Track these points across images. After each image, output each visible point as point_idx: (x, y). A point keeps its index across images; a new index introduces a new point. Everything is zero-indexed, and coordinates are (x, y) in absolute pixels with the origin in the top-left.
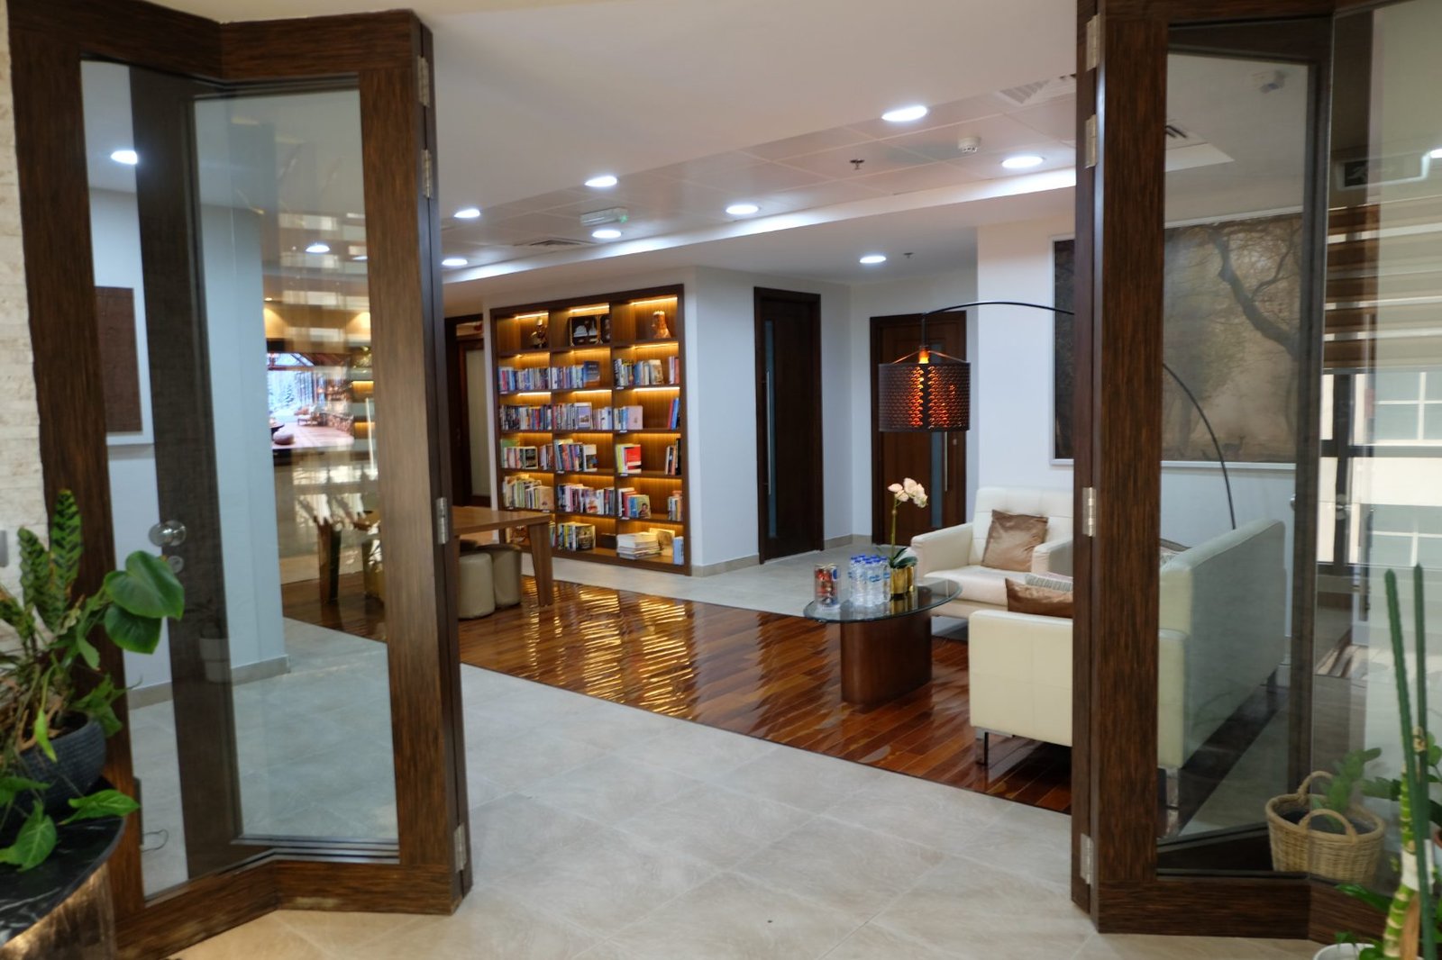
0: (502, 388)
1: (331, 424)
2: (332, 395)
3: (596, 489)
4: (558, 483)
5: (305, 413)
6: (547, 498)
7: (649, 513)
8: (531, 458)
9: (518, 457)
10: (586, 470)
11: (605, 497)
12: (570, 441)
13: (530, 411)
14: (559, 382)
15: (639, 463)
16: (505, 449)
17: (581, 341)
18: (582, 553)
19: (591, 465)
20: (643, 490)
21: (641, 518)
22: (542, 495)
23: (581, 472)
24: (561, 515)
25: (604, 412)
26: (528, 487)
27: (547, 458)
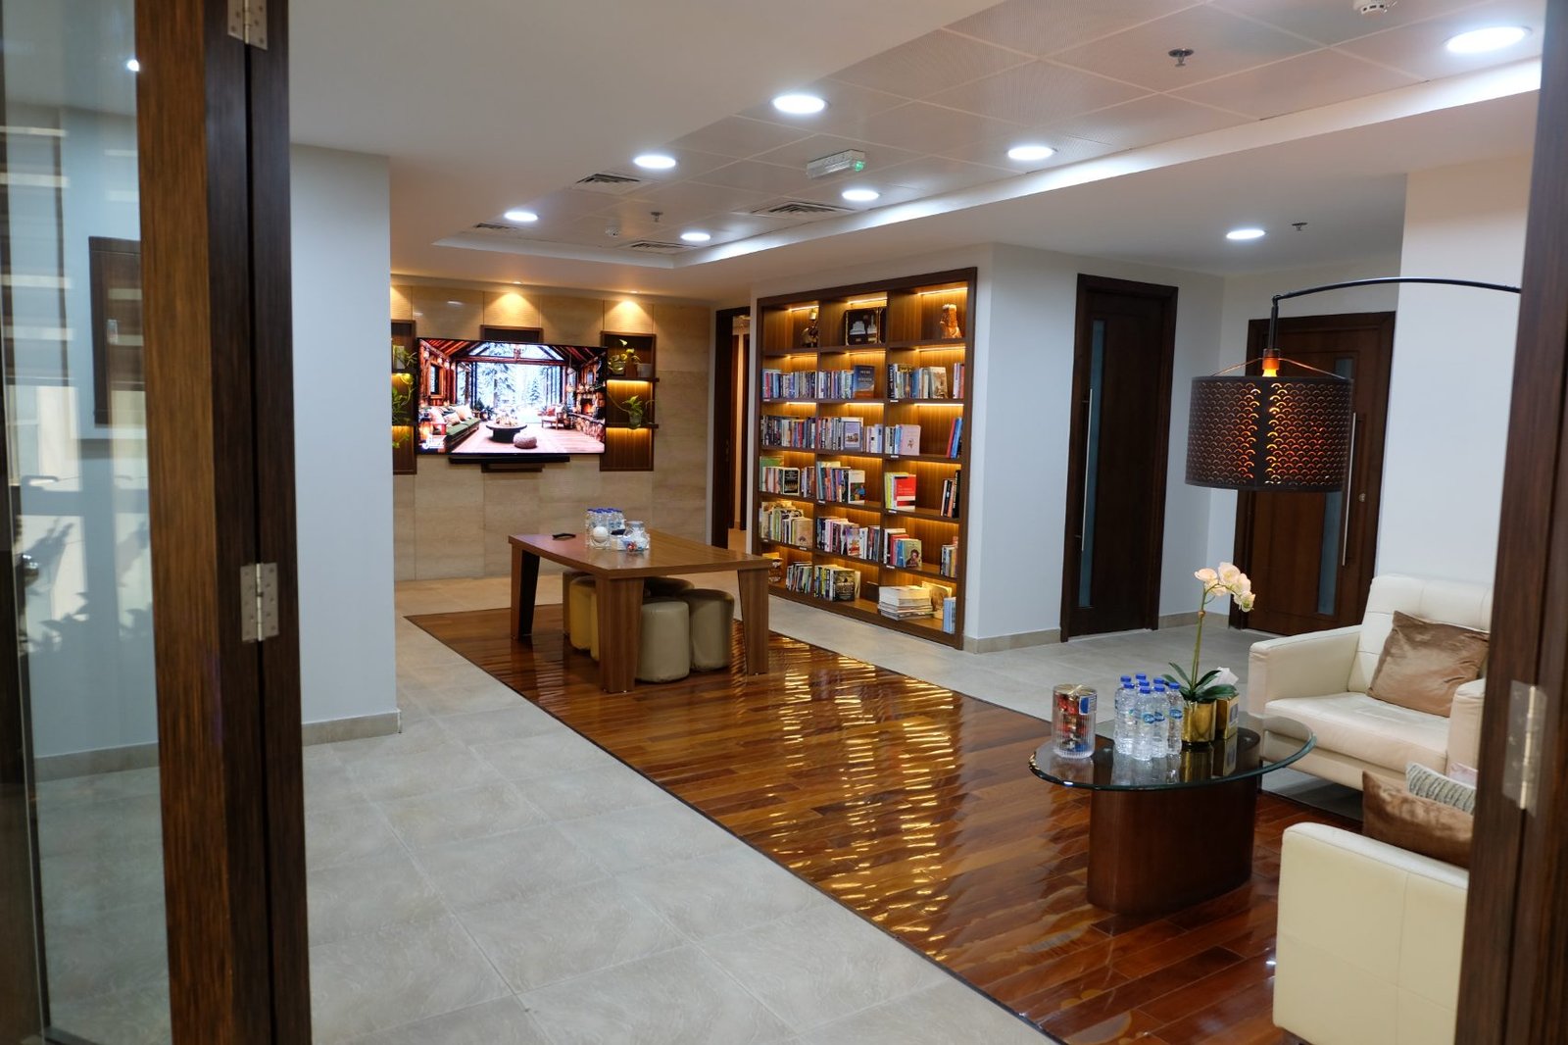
0: (765, 395)
1: (578, 427)
2: (583, 394)
3: (862, 527)
4: (821, 512)
5: (551, 413)
6: (806, 533)
7: (920, 564)
8: (791, 481)
9: (777, 479)
10: (850, 502)
11: (868, 537)
12: (837, 465)
13: (793, 424)
14: (826, 390)
15: (913, 498)
16: (764, 469)
17: (858, 340)
18: (840, 604)
19: (857, 496)
20: (918, 533)
21: (910, 567)
22: (800, 527)
23: (845, 504)
24: (819, 555)
25: (874, 431)
26: (786, 517)
27: (808, 484)
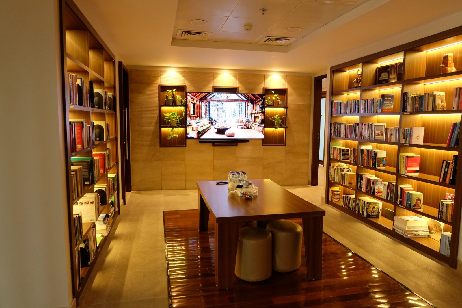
0: (334, 112)
1: (253, 128)
2: (255, 114)
3: (383, 180)
4: (359, 173)
5: (241, 122)
6: (352, 180)
8: (345, 154)
9: (338, 153)
11: (388, 188)
12: (370, 147)
13: (347, 126)
14: (365, 108)
15: (418, 169)
16: (332, 148)
18: (370, 220)
20: (419, 189)
23: (374, 168)
24: (359, 192)
25: (393, 130)
26: (343, 171)
27: (354, 156)
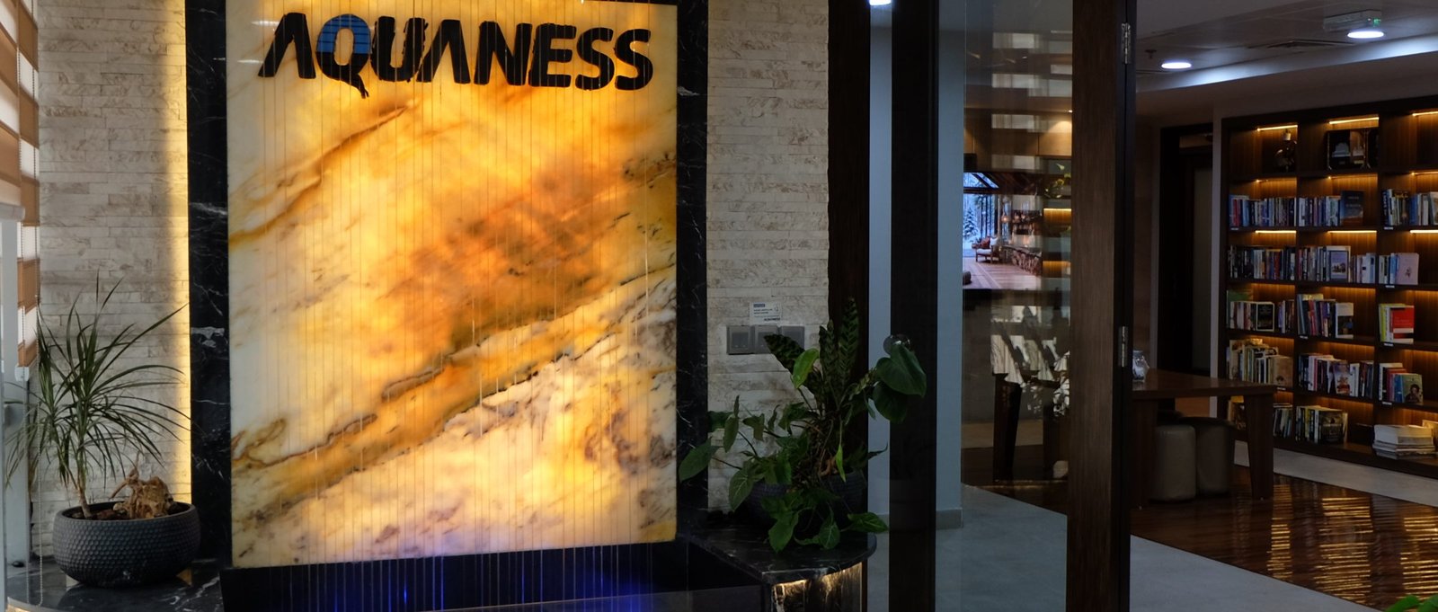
0: (1233, 222)
1: (1014, 261)
2: (1018, 225)
3: (1350, 362)
4: (1299, 354)
5: (986, 246)
6: (1284, 371)
7: (1421, 399)
8: (1265, 318)
9: (1249, 314)
10: (1337, 336)
11: (1361, 373)
12: (1320, 297)
13: (1268, 255)
14: (1308, 217)
15: (1411, 330)
16: (1232, 304)
17: (1342, 163)
18: (1328, 447)
19: (1345, 330)
20: (1415, 367)
21: (1410, 403)
22: (1277, 367)
23: (1332, 339)
24: (1302, 395)
25: (1366, 260)
26: (1261, 355)
27: (1287, 318)
